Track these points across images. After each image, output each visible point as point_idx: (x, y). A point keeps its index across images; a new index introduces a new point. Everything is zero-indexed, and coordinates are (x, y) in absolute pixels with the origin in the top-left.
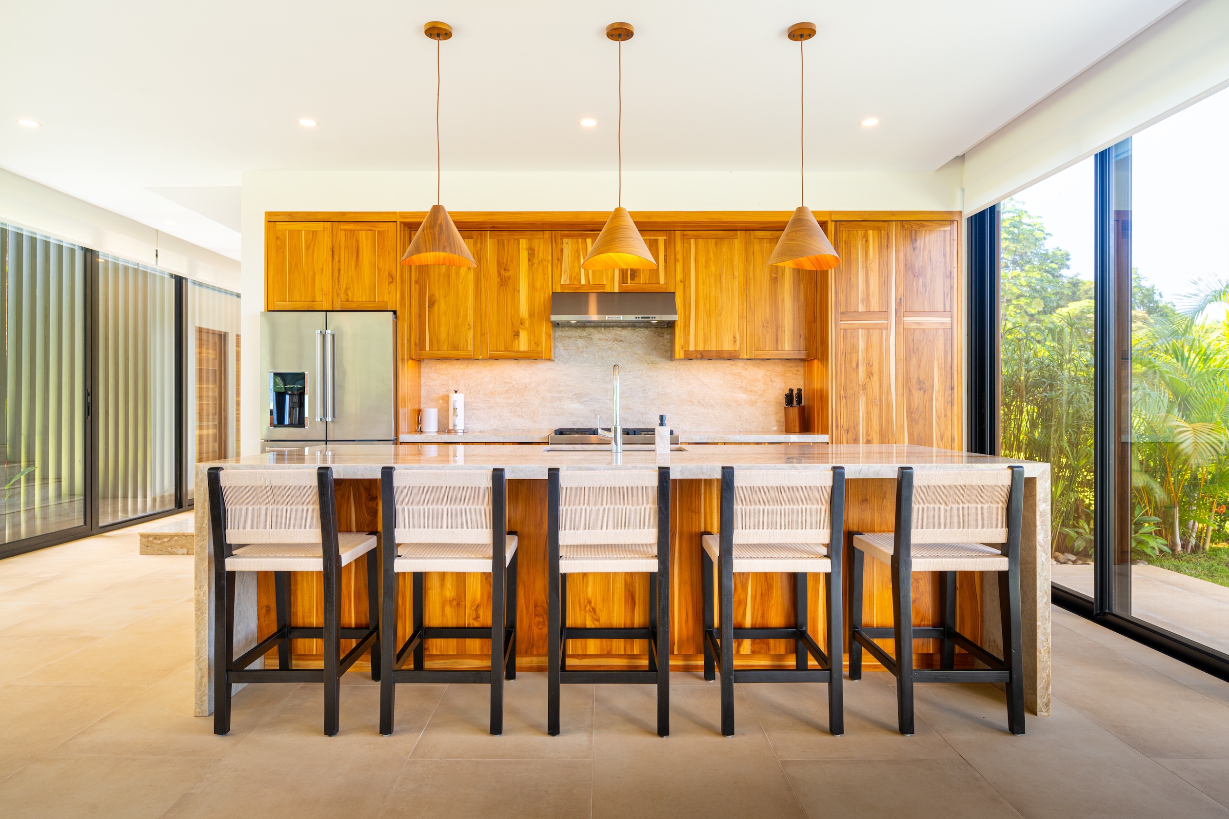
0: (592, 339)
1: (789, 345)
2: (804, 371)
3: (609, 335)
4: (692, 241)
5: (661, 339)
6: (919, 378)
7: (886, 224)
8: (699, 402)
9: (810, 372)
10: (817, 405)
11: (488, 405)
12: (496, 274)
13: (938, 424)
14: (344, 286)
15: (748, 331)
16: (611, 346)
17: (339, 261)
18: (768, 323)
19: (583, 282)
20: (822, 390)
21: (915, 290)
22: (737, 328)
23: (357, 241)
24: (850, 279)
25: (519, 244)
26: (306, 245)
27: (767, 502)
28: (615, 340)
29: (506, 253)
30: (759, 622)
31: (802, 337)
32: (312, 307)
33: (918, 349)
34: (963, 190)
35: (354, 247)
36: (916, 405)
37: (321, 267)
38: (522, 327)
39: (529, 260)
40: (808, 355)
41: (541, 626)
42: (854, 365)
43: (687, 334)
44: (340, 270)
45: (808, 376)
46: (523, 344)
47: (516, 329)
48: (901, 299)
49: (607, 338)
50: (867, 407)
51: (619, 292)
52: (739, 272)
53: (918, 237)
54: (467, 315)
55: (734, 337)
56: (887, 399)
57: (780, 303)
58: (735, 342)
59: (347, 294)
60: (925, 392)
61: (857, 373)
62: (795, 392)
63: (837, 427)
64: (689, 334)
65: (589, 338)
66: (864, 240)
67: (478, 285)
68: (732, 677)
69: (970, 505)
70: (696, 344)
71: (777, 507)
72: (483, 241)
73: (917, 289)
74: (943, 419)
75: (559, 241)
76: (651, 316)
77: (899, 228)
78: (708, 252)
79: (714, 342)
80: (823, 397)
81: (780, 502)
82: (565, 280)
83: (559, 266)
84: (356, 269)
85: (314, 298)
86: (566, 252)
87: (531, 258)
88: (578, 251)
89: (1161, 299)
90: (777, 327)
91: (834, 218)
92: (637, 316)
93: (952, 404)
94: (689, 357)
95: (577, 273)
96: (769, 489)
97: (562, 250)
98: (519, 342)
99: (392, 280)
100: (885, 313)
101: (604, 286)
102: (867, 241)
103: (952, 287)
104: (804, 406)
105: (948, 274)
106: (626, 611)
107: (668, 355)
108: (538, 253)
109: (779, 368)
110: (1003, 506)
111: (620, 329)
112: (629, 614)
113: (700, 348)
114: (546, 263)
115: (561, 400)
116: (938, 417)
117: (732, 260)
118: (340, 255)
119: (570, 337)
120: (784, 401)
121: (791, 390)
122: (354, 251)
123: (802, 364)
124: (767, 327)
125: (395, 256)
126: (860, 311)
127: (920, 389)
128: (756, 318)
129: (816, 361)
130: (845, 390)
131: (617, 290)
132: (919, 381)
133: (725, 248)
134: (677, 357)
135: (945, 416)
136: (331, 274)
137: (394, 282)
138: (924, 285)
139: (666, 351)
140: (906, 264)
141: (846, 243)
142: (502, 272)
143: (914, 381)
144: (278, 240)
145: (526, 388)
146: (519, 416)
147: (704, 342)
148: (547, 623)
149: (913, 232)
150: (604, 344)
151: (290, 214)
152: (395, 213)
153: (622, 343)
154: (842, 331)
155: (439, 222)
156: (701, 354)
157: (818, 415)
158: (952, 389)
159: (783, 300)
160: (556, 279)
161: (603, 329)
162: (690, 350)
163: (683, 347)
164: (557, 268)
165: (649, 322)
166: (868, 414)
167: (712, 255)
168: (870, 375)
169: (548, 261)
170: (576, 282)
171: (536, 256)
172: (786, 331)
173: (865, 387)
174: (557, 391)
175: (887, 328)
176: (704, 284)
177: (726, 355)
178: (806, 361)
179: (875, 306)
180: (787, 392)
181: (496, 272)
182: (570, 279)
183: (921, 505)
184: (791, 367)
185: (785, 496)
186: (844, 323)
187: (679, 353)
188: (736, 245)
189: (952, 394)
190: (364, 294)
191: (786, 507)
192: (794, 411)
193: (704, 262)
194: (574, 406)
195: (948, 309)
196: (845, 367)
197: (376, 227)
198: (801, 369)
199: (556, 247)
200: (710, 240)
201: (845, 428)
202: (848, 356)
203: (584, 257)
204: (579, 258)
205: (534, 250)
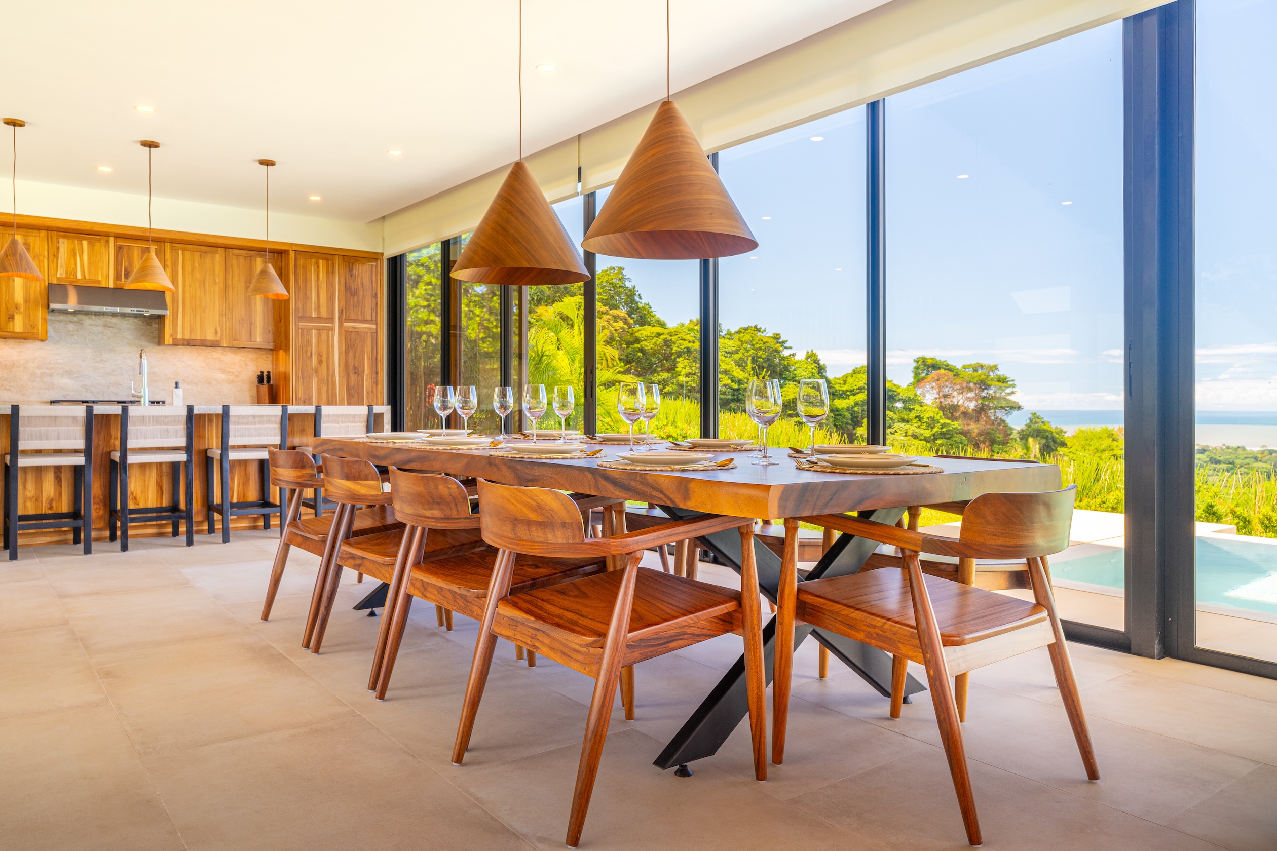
0: (82, 324)
1: (260, 337)
2: (273, 357)
3: (99, 321)
4: (180, 252)
5: (148, 327)
6: (354, 366)
7: (331, 256)
8: (184, 380)
9: (277, 359)
10: (282, 384)
13: (367, 397)
15: (227, 325)
16: (101, 331)
18: (243, 320)
19: (79, 276)
20: (285, 373)
21: (352, 304)
22: (218, 322)
24: (306, 293)
27: (247, 423)
28: (105, 326)
30: (241, 500)
31: (271, 332)
33: (354, 345)
34: (384, 239)
36: (352, 384)
38: (17, 311)
40: (275, 346)
41: (97, 510)
42: (309, 354)
43: (175, 325)
45: (275, 361)
46: (18, 325)
47: (10, 312)
48: (342, 310)
49: (98, 324)
50: (318, 385)
51: (114, 288)
52: (220, 278)
53: (354, 267)
55: (216, 330)
56: (332, 380)
57: (253, 306)
58: (216, 333)
60: (358, 375)
61: (311, 361)
62: (265, 374)
63: (296, 399)
64: (177, 325)
65: (79, 323)
66: (316, 266)
68: (229, 513)
69: (349, 424)
70: (183, 334)
71: (253, 426)
73: (353, 304)
74: (371, 394)
75: (55, 239)
76: (145, 310)
77: (341, 260)
78: (194, 262)
79: (198, 333)
80: (286, 378)
81: (254, 423)
82: (61, 273)
83: (55, 262)
86: (62, 250)
88: (74, 251)
89: (640, 300)
90: (251, 323)
91: (294, 248)
92: (133, 309)
93: (377, 384)
94: (176, 344)
95: (73, 269)
96: (249, 416)
97: (58, 248)
98: (13, 324)
100: (331, 319)
101: (99, 282)
102: (318, 267)
103: (377, 304)
104: (272, 385)
105: (374, 295)
106: (157, 498)
107: (156, 340)
108: (34, 248)
109: (252, 355)
110: (365, 424)
111: (111, 317)
112: (159, 499)
113: (187, 337)
114: (41, 258)
115: (51, 376)
116: (368, 393)
117: (214, 270)
119: (61, 321)
120: (256, 381)
121: (262, 372)
123: (271, 352)
124: (243, 323)
126: (313, 316)
127: (356, 373)
128: (234, 316)
129: (281, 351)
130: (302, 372)
131: (111, 286)
132: (355, 368)
133: (208, 260)
134: (166, 343)
135: (372, 392)
138: (358, 301)
139: (154, 338)
140: (345, 286)
141: (303, 267)
143: (351, 367)
145: (14, 364)
146: (6, 389)
147: (191, 332)
148: (102, 508)
149: (351, 264)
150: (94, 329)
153: (111, 329)
154: (300, 330)
155: (19, 252)
156: (188, 342)
157: (283, 391)
158: (377, 373)
159: (255, 304)
160: (52, 272)
161: (93, 316)
162: (178, 338)
163: (172, 336)
164: (53, 263)
165: (143, 314)
166: (319, 390)
167: (196, 264)
168: (320, 362)
169: (44, 256)
170: (72, 277)
171: (31, 250)
172: (258, 327)
173: (316, 371)
174: (47, 368)
175: (332, 329)
176: (190, 286)
177: (208, 344)
178: (274, 350)
179: (324, 314)
180: (259, 374)
182: (67, 273)
183: (326, 425)
184: (262, 354)
185: (257, 420)
186: (302, 324)
187: (168, 339)
188: (217, 259)
189: (377, 377)
191: (257, 426)
192: (264, 388)
193: (190, 269)
194: (65, 381)
195: (374, 319)
196: (302, 356)
198: (270, 357)
199: (52, 244)
200: (195, 253)
201: (302, 399)
202: (304, 348)
203: (80, 256)
204: (75, 256)
205: (29, 246)
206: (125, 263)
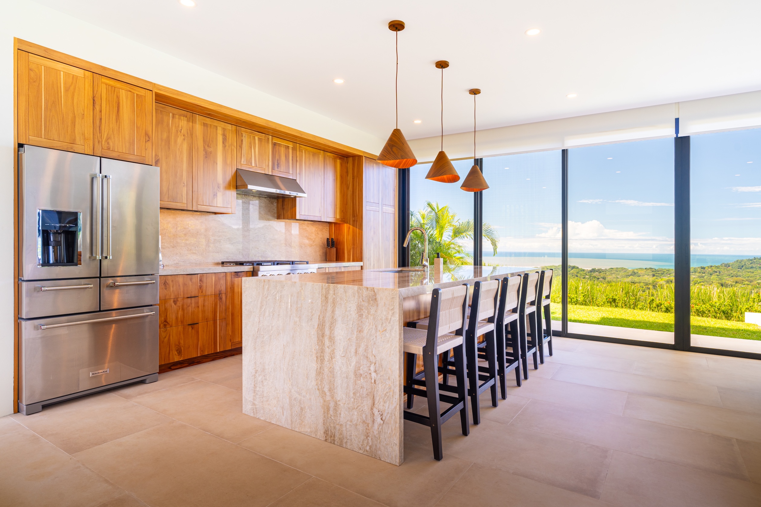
2: (330, 229)
4: (303, 151)
5: (272, 205)
11: (172, 245)
12: (202, 149)
14: (105, 135)
15: (325, 206)
17: (101, 111)
18: (332, 203)
19: (253, 165)
22: (321, 204)
23: (118, 97)
24: (369, 186)
25: (217, 129)
26: (65, 87)
29: (209, 134)
31: (343, 212)
32: (72, 148)
33: (386, 222)
35: (115, 102)
36: (386, 248)
37: (82, 112)
38: (219, 190)
39: (223, 143)
40: (344, 221)
42: (370, 228)
44: (101, 119)
45: (335, 232)
47: (215, 190)
50: (374, 248)
51: (272, 175)
52: (321, 173)
53: (387, 171)
54: (182, 176)
55: (320, 209)
59: (108, 143)
61: (371, 232)
63: (365, 258)
64: (302, 206)
66: (373, 168)
67: (190, 154)
70: (305, 211)
72: (194, 121)
73: (386, 194)
75: (240, 133)
78: (310, 159)
79: (312, 211)
82: (243, 161)
84: (117, 122)
85: (75, 140)
86: (244, 142)
87: (224, 142)
88: (250, 143)
90: (335, 206)
91: (365, 155)
95: (250, 158)
97: (242, 141)
98: (216, 200)
99: (147, 139)
100: (378, 204)
107: (276, 215)
108: (229, 139)
109: (320, 227)
116: (391, 253)
117: (319, 166)
118: (101, 106)
120: (324, 245)
122: (114, 105)
123: (328, 225)
124: (331, 205)
125: (151, 119)
126: (372, 202)
128: (327, 200)
129: (346, 225)
131: (270, 173)
133: (316, 159)
135: (393, 252)
136: (92, 121)
137: (151, 141)
139: (275, 213)
141: (368, 168)
142: (206, 147)
143: (385, 236)
144: (31, 72)
145: (198, 233)
147: (308, 210)
149: (385, 168)
151: (46, 50)
152: (151, 83)
154: (367, 211)
156: (307, 217)
158: (394, 240)
160: (239, 159)
163: (299, 212)
164: (239, 152)
167: (311, 162)
169: (234, 146)
170: (249, 164)
171: (227, 141)
172: (338, 208)
175: (379, 211)
176: (308, 177)
179: (375, 200)
180: (326, 239)
181: (203, 146)
182: (247, 161)
184: (325, 226)
186: (368, 207)
187: (298, 215)
190: (124, 146)
193: (308, 164)
197: (135, 90)
198: (328, 228)
199: (239, 137)
200: (310, 153)
203: (254, 148)
204: (251, 148)
205: (226, 137)
206: (277, 157)
